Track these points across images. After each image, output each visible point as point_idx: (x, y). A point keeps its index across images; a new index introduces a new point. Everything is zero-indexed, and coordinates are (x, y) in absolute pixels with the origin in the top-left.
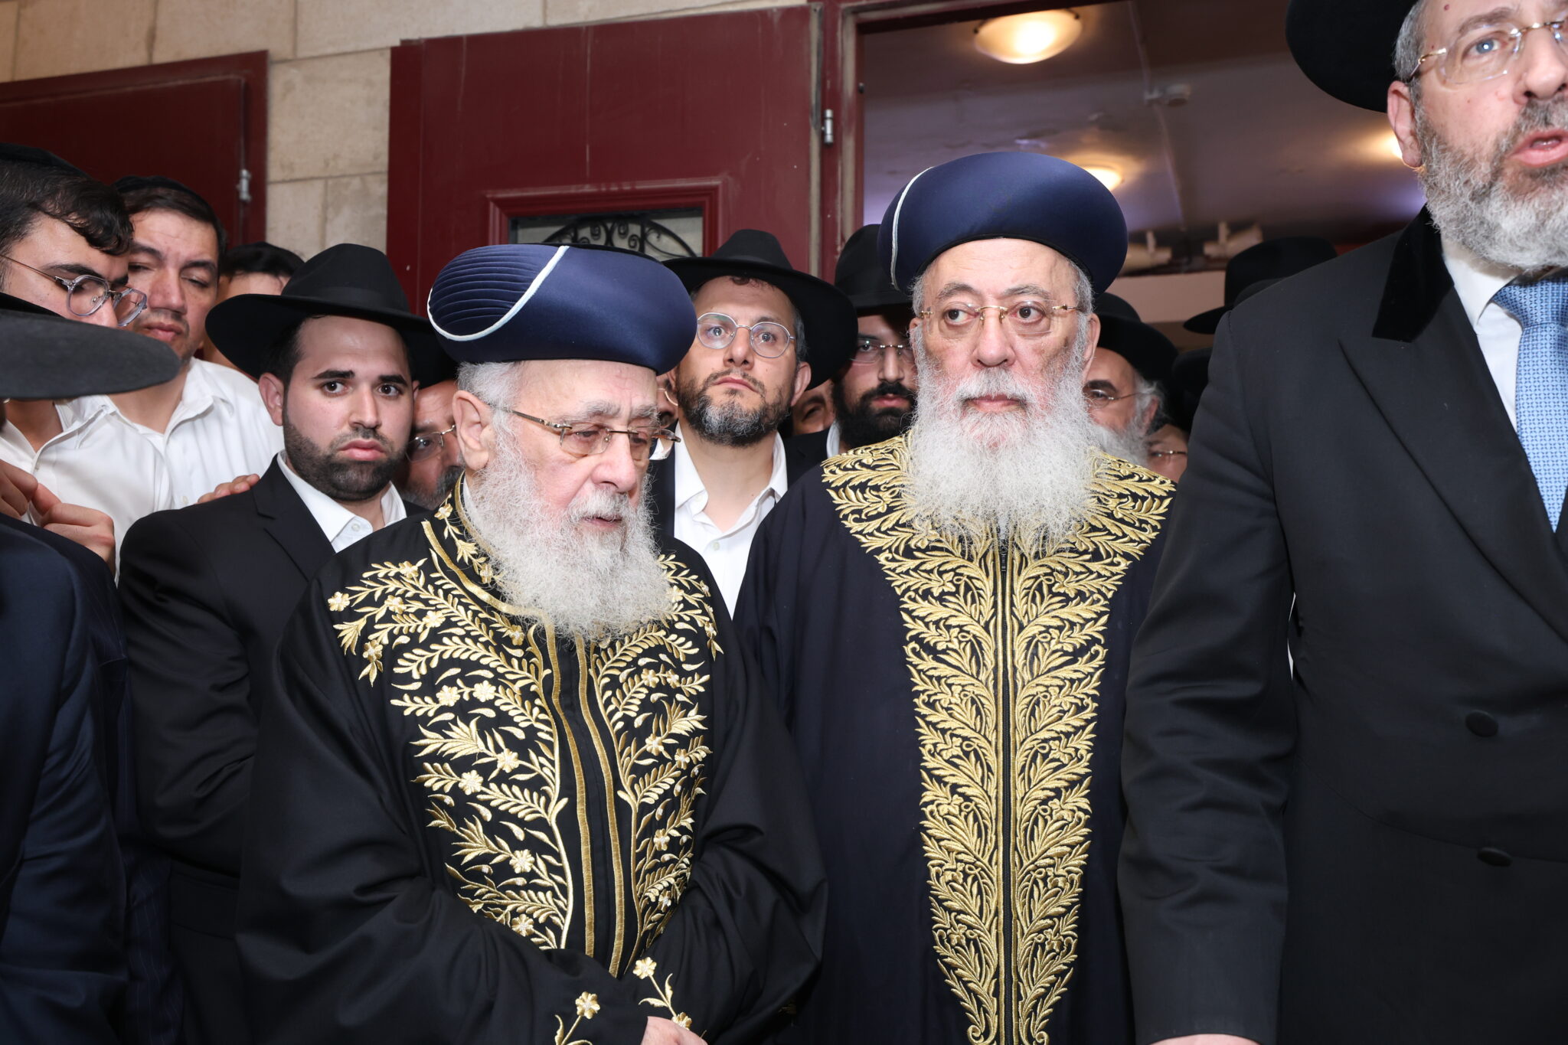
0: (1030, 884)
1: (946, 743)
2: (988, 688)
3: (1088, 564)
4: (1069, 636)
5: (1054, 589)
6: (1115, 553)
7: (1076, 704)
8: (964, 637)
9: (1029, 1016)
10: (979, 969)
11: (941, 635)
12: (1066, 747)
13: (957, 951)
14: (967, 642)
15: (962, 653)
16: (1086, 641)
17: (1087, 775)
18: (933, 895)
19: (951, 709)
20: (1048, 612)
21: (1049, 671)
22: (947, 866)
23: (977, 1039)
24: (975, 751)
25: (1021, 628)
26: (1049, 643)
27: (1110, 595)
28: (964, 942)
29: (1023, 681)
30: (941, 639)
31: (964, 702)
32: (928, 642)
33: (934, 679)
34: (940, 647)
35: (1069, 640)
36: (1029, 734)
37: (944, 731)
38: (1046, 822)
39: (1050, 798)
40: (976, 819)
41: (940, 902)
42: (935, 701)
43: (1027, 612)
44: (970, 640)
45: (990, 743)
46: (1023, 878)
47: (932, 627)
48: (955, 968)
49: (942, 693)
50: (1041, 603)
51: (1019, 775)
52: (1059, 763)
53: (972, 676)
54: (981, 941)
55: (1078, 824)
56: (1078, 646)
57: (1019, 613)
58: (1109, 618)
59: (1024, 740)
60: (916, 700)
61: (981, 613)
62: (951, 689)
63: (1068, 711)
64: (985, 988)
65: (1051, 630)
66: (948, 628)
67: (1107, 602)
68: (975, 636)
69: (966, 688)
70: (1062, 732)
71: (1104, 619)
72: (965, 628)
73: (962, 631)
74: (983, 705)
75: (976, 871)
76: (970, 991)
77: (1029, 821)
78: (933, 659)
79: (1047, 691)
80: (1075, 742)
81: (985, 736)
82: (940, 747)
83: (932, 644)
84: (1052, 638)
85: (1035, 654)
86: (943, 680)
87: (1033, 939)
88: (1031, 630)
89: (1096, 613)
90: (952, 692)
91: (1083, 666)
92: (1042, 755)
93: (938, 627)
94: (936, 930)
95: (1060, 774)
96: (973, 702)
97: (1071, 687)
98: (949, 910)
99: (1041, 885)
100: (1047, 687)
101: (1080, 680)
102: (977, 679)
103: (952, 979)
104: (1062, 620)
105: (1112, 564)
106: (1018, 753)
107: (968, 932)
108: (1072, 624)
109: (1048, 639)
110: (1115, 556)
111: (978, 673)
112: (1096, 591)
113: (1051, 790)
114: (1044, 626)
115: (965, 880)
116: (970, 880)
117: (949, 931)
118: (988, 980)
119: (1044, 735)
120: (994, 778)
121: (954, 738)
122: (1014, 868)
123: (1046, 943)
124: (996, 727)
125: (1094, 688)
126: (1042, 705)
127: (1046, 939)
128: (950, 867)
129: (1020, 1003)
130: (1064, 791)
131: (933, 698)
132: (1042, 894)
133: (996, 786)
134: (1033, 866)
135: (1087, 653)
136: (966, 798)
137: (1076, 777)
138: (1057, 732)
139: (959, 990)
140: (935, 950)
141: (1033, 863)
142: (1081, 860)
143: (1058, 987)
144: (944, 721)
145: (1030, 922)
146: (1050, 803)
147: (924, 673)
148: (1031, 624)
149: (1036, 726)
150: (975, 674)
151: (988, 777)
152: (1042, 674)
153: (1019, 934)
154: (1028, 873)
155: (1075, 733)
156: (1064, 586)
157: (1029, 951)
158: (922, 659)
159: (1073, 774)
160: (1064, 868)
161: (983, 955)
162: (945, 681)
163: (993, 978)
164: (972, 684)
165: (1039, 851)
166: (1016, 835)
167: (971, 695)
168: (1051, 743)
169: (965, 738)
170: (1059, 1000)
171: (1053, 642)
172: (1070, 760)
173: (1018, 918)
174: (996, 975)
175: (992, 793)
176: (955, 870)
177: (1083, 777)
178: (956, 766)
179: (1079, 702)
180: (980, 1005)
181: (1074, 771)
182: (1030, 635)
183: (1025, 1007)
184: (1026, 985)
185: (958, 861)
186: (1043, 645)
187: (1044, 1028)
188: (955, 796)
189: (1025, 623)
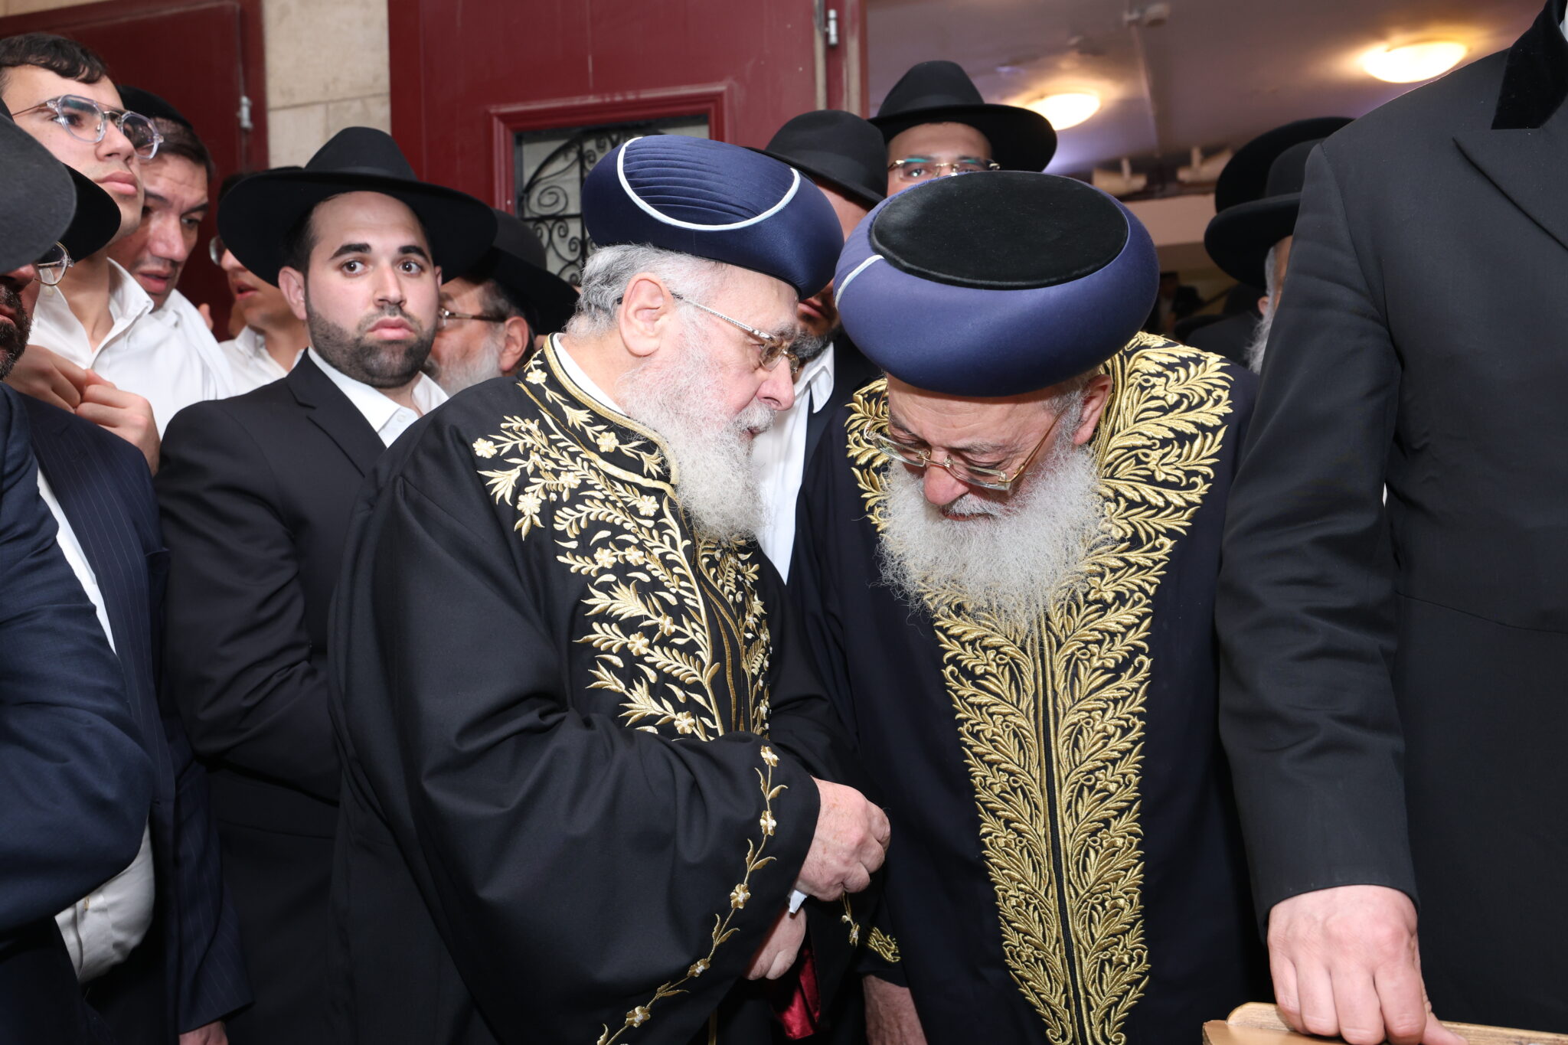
0: (1088, 911)
1: (994, 777)
2: (1028, 719)
3: (1126, 555)
4: (1109, 650)
5: (1091, 597)
6: (1157, 532)
7: (1122, 727)
8: (1001, 659)
9: (1102, 1022)
10: (1049, 985)
11: (978, 657)
12: (1113, 775)
13: (1027, 966)
14: (1005, 665)
15: (1000, 677)
16: (1128, 652)
17: (1136, 799)
18: (1001, 915)
19: (995, 741)
20: (1085, 625)
21: (1090, 694)
22: (1011, 892)
23: (1057, 1040)
24: (1021, 787)
25: (1059, 645)
26: (1089, 660)
27: (1152, 591)
28: (1033, 960)
29: (1064, 709)
30: (979, 662)
31: (1006, 733)
32: (966, 665)
33: (975, 707)
34: (979, 671)
35: (1109, 654)
36: (1074, 767)
37: (991, 764)
38: (1097, 852)
39: (1099, 830)
40: (1030, 855)
41: (1009, 922)
42: (978, 731)
43: (1063, 626)
44: (1008, 663)
45: (1034, 780)
46: (1080, 907)
47: (969, 648)
48: (1027, 980)
49: (984, 723)
50: (1078, 615)
51: (1066, 812)
52: (1107, 793)
53: (1012, 704)
54: (1048, 962)
55: (1129, 848)
56: (1120, 659)
57: (1056, 629)
58: (1152, 620)
59: (1069, 774)
60: (960, 728)
61: (1016, 631)
62: (992, 719)
63: (1114, 735)
64: (1057, 1000)
65: (1090, 646)
66: (985, 649)
67: (1149, 601)
68: (1012, 659)
69: (1007, 718)
70: (1107, 760)
71: (1147, 622)
72: (1002, 650)
73: (999, 653)
74: (1024, 738)
75: (1036, 901)
76: (1043, 1001)
77: (1080, 854)
78: (972, 684)
79: (1090, 717)
80: (1121, 767)
81: (1029, 772)
82: (989, 780)
83: (969, 667)
84: (1092, 655)
85: (1076, 674)
86: (984, 709)
87: (1098, 958)
88: (1071, 647)
89: (1137, 617)
90: (994, 723)
91: (1126, 681)
92: (1088, 787)
93: (974, 649)
94: (1006, 946)
95: (1109, 803)
96: (1016, 735)
97: (1115, 708)
98: (1018, 930)
99: (1100, 908)
100: (1089, 711)
101: (1124, 699)
102: (1017, 708)
103: (1025, 988)
104: (1101, 632)
105: (1154, 549)
106: (1064, 789)
107: (1035, 952)
108: (1113, 635)
109: (1088, 656)
110: (1157, 538)
111: (1018, 701)
112: (1136, 589)
113: (1099, 821)
114: (1083, 642)
115: (1027, 907)
116: (1031, 908)
117: (1018, 949)
118: (1059, 994)
119: (1089, 765)
120: (1042, 818)
121: (1001, 773)
122: (1070, 901)
123: (1114, 958)
124: (1039, 764)
125: (1140, 705)
126: (1085, 732)
127: (1113, 955)
128: (1014, 894)
129: (1091, 1013)
130: (1112, 820)
131: (977, 728)
132: (1102, 916)
133: (1045, 826)
134: (1088, 894)
135: (1130, 667)
136: (1020, 833)
137: (1125, 804)
138: (1102, 761)
139: (1033, 999)
140: (1006, 963)
141: (1088, 891)
142: (1137, 879)
143: (1134, 993)
144: (990, 754)
145: (1093, 943)
146: (1099, 834)
147: (965, 700)
148: (1069, 640)
149: (1080, 758)
150: (1015, 702)
151: (1036, 815)
152: (1084, 699)
153: (1083, 955)
154: (1085, 901)
155: (1121, 759)
156: (1100, 590)
157: (1096, 968)
158: (962, 684)
159: (1122, 801)
160: (1120, 890)
161: (1051, 974)
162: (987, 710)
163: (1063, 993)
164: (1013, 714)
165: (1093, 879)
166: (1068, 870)
167: (1012, 726)
168: (1097, 773)
169: (1011, 773)
170: (1135, 1005)
171: (1095, 659)
172: (1118, 789)
173: (1079, 942)
174: (1066, 991)
175: (1042, 832)
176: (1018, 897)
177: (1132, 803)
178: (1006, 801)
179: (1123, 722)
180: (1054, 1013)
181: (1123, 798)
182: (1069, 652)
183: (1097, 1015)
184: (1097, 998)
185: (1020, 890)
186: (1083, 664)
187: (1121, 1030)
188: (1009, 830)
189: (1063, 640)
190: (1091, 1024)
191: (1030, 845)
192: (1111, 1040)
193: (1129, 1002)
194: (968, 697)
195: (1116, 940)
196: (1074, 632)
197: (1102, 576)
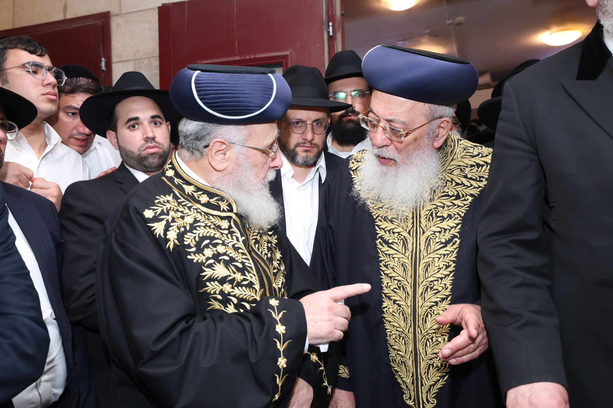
0: (425, 341)
1: (392, 283)
2: (408, 259)
3: (454, 202)
4: (443, 235)
5: (438, 215)
6: (467, 195)
7: (446, 265)
8: (400, 237)
9: (427, 392)
10: (406, 373)
11: (391, 236)
12: (441, 284)
13: (398, 366)
15: (399, 244)
16: (451, 237)
17: (450, 295)
18: (388, 343)
19: (394, 268)
20: (435, 225)
21: (434, 251)
22: (393, 332)
23: (407, 400)
24: (403, 286)
25: (424, 232)
26: (435, 239)
27: (462, 215)
28: (400, 363)
29: (423, 256)
30: (391, 238)
31: (399, 265)
32: (386, 239)
33: (387, 255)
34: (390, 241)
35: (443, 237)
36: (425, 279)
37: (391, 277)
38: (431, 315)
39: (433, 306)
40: (403, 315)
41: (391, 346)
42: (388, 264)
43: (426, 225)
44: (402, 239)
46: (422, 338)
47: (387, 233)
48: (398, 372)
49: (391, 261)
50: (432, 221)
51: (420, 296)
52: (438, 291)
53: (403, 254)
54: (406, 363)
56: (448, 239)
57: (423, 226)
58: (461, 226)
59: (423, 281)
60: (380, 264)
61: (407, 226)
63: (442, 268)
64: (409, 381)
65: (436, 233)
66: (394, 233)
67: (461, 218)
68: (404, 237)
69: (400, 259)
70: (439, 278)
71: (459, 226)
72: (401, 233)
73: (399, 235)
74: (406, 266)
75: (404, 335)
76: (403, 381)
77: (424, 315)
78: (387, 246)
79: (433, 260)
80: (445, 281)
81: (406, 280)
82: (389, 284)
84: (436, 237)
85: (429, 244)
86: (391, 256)
87: (428, 362)
88: (428, 233)
89: (456, 224)
90: (394, 261)
91: (449, 248)
92: (430, 287)
93: (390, 233)
94: (391, 356)
95: (438, 295)
96: (403, 265)
97: (444, 258)
98: (395, 349)
99: (430, 340)
100: (433, 258)
101: (448, 254)
102: (404, 255)
103: (397, 376)
104: (441, 228)
105: (465, 200)
106: (420, 287)
107: (402, 359)
108: (445, 230)
111: (405, 253)
112: (456, 214)
113: (434, 302)
114: (433, 231)
115: (400, 338)
116: (401, 338)
117: (395, 358)
118: (410, 378)
119: (431, 279)
120: (410, 298)
121: (395, 281)
122: (418, 335)
123: (434, 364)
124: (411, 277)
125: (454, 257)
126: (431, 266)
127: (434, 362)
128: (394, 333)
129: (423, 387)
130: (439, 302)
131: (387, 263)
132: (431, 344)
133: (411, 302)
134: (426, 333)
135: (451, 242)
136: (399, 306)
137: (444, 296)
138: (437, 278)
139: (399, 381)
140: (391, 364)
141: (426, 332)
142: (447, 330)
143: (442, 381)
144: (391, 273)
145: (426, 356)
146: (433, 308)
147: (384, 252)
148: (428, 230)
149: (428, 275)
150: (404, 253)
151: (408, 297)
152: (431, 253)
153: (421, 360)
154: (424, 336)
155: (445, 278)
156: (442, 213)
157: (426, 367)
158: (383, 246)
159: (444, 295)
160: (440, 334)
161: (407, 368)
162: (392, 256)
163: (411, 377)
164: (403, 258)
165: (429, 327)
166: (419, 321)
167: (402, 262)
168: (434, 282)
169: (399, 281)
170: (442, 387)
171: (437, 238)
172: (442, 289)
173: (420, 354)
174: (413, 376)
175: (409, 304)
176: (396, 334)
177: (448, 296)
178: (395, 292)
179: (447, 264)
180: (407, 386)
181: (444, 294)
182: (427, 235)
183: (425, 389)
184: (425, 380)
185: (397, 331)
186: (433, 240)
187: (434, 398)
188: (395, 305)
189: (425, 230)
190: (422, 392)
191: (404, 310)
192: (430, 402)
193: (439, 385)
194: (385, 251)
195: (436, 356)
196: (430, 227)
197: (443, 207)
